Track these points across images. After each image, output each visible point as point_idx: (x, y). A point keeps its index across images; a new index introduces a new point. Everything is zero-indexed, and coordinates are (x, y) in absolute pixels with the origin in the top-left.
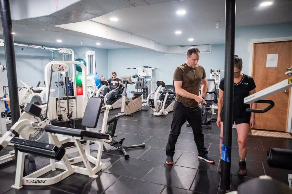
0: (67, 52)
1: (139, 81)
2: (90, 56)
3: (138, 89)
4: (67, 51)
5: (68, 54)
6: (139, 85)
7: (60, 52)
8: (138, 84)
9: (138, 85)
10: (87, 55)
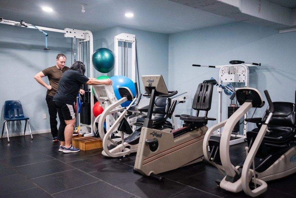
0: (82, 38)
1: (201, 90)
2: (125, 45)
3: (198, 110)
4: (83, 35)
5: (85, 41)
6: (202, 99)
7: (67, 35)
8: (199, 97)
9: (198, 101)
10: (117, 41)
